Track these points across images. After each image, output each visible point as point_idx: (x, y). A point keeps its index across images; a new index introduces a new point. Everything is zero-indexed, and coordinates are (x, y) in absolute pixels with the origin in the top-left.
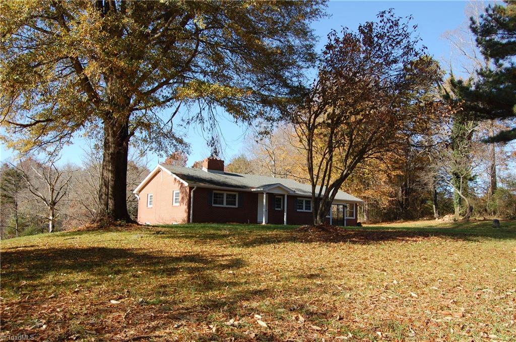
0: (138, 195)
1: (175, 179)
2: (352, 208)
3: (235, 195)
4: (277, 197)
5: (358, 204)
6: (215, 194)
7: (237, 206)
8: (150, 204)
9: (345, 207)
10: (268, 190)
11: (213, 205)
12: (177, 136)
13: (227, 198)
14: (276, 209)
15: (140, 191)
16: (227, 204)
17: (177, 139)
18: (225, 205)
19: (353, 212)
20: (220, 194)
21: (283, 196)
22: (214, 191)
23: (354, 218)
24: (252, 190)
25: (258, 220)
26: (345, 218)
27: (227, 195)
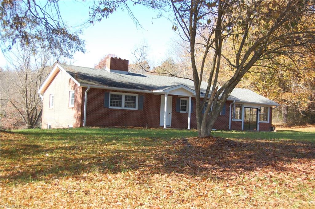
0: (42, 95)
1: (70, 79)
2: (266, 111)
3: (135, 97)
4: (181, 99)
5: (273, 107)
6: (112, 95)
7: (136, 109)
8: (52, 105)
9: (258, 110)
10: (170, 92)
11: (110, 107)
12: (70, 33)
13: (126, 100)
14: (181, 112)
15: (44, 91)
16: (125, 106)
17: (70, 37)
18: (123, 107)
19: (267, 116)
20: (118, 96)
21: (188, 97)
22: (111, 93)
23: (268, 122)
24: (154, 91)
25: (160, 124)
26: (259, 122)
27: (126, 96)
